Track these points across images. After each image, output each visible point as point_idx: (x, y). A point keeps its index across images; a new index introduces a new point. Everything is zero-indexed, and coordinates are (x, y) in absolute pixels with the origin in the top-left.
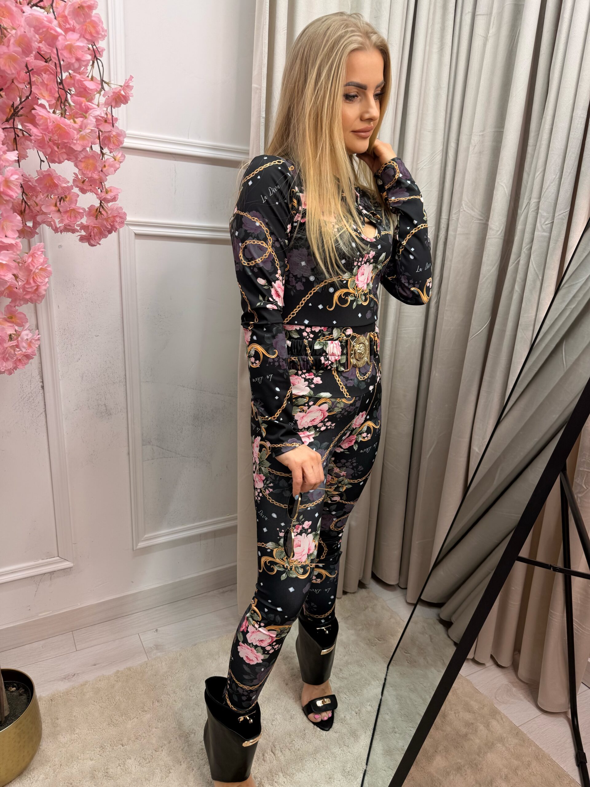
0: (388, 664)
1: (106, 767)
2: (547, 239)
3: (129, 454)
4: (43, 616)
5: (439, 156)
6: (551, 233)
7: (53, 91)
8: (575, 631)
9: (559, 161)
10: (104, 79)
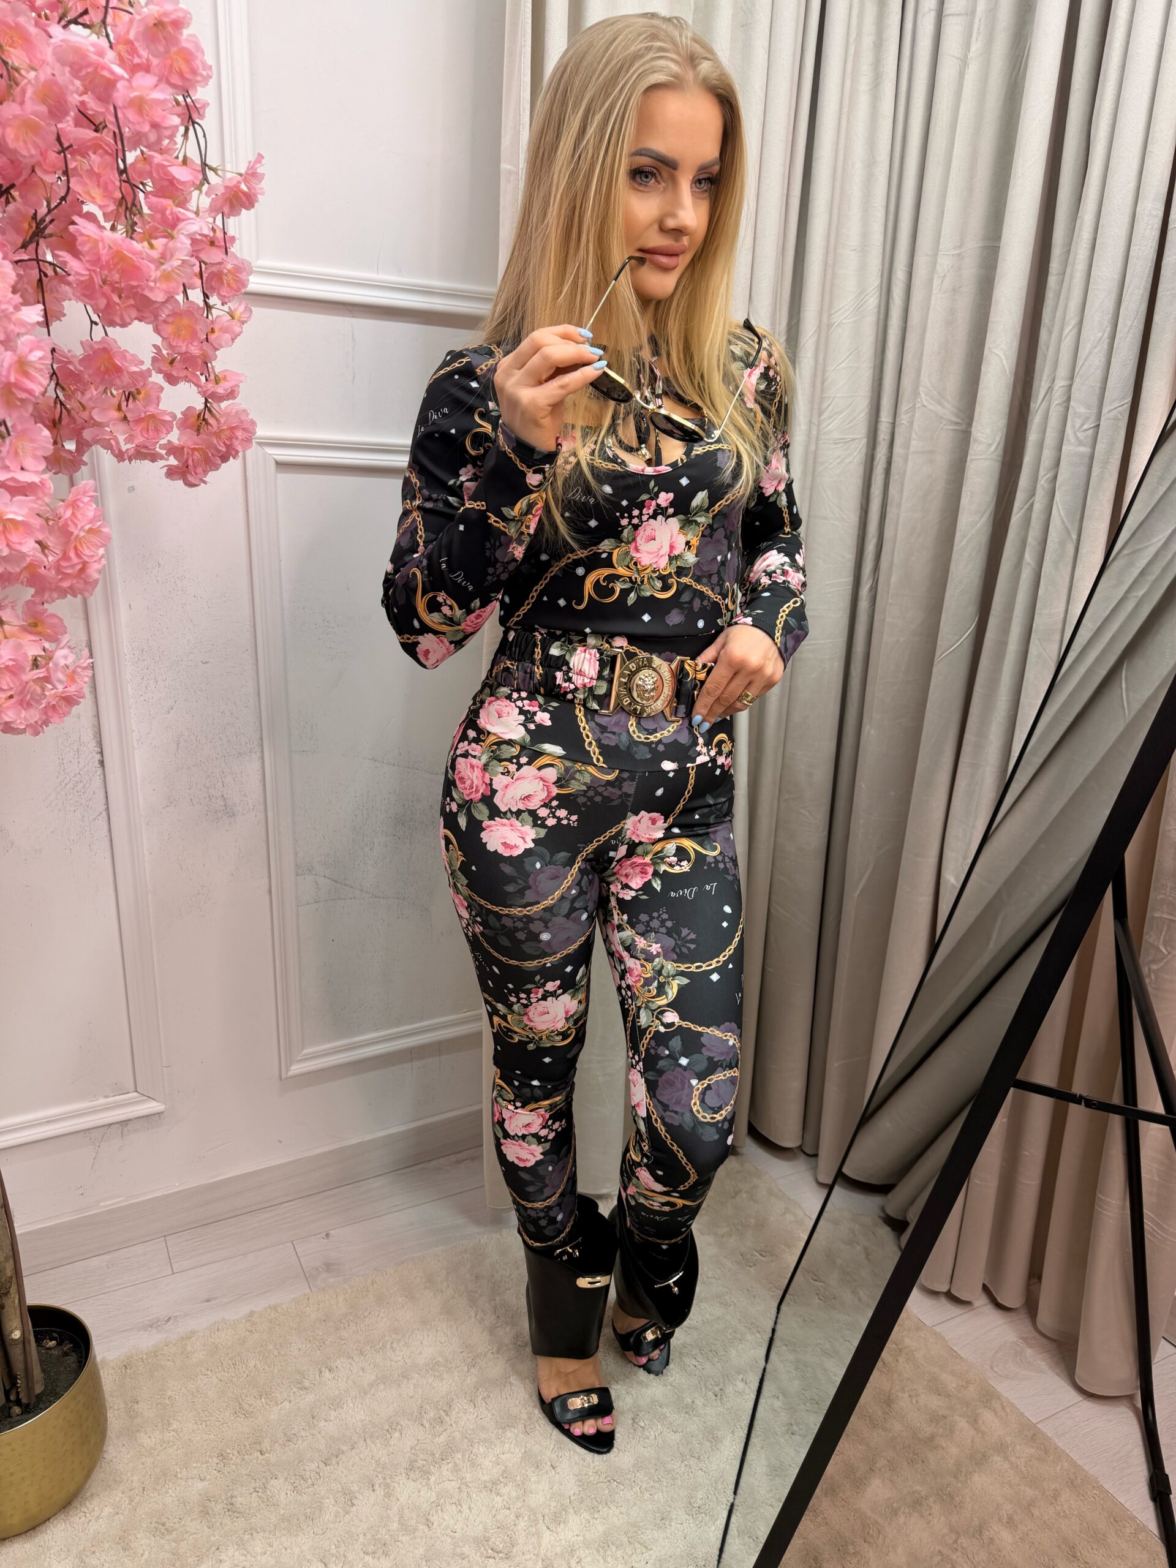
0: (778, 1301)
1: (229, 1495)
2: (1086, 460)
3: (270, 892)
4: (107, 1206)
5: (872, 299)
6: (1094, 447)
7: (110, 187)
8: (1147, 1236)
9: (1110, 304)
10: (207, 162)
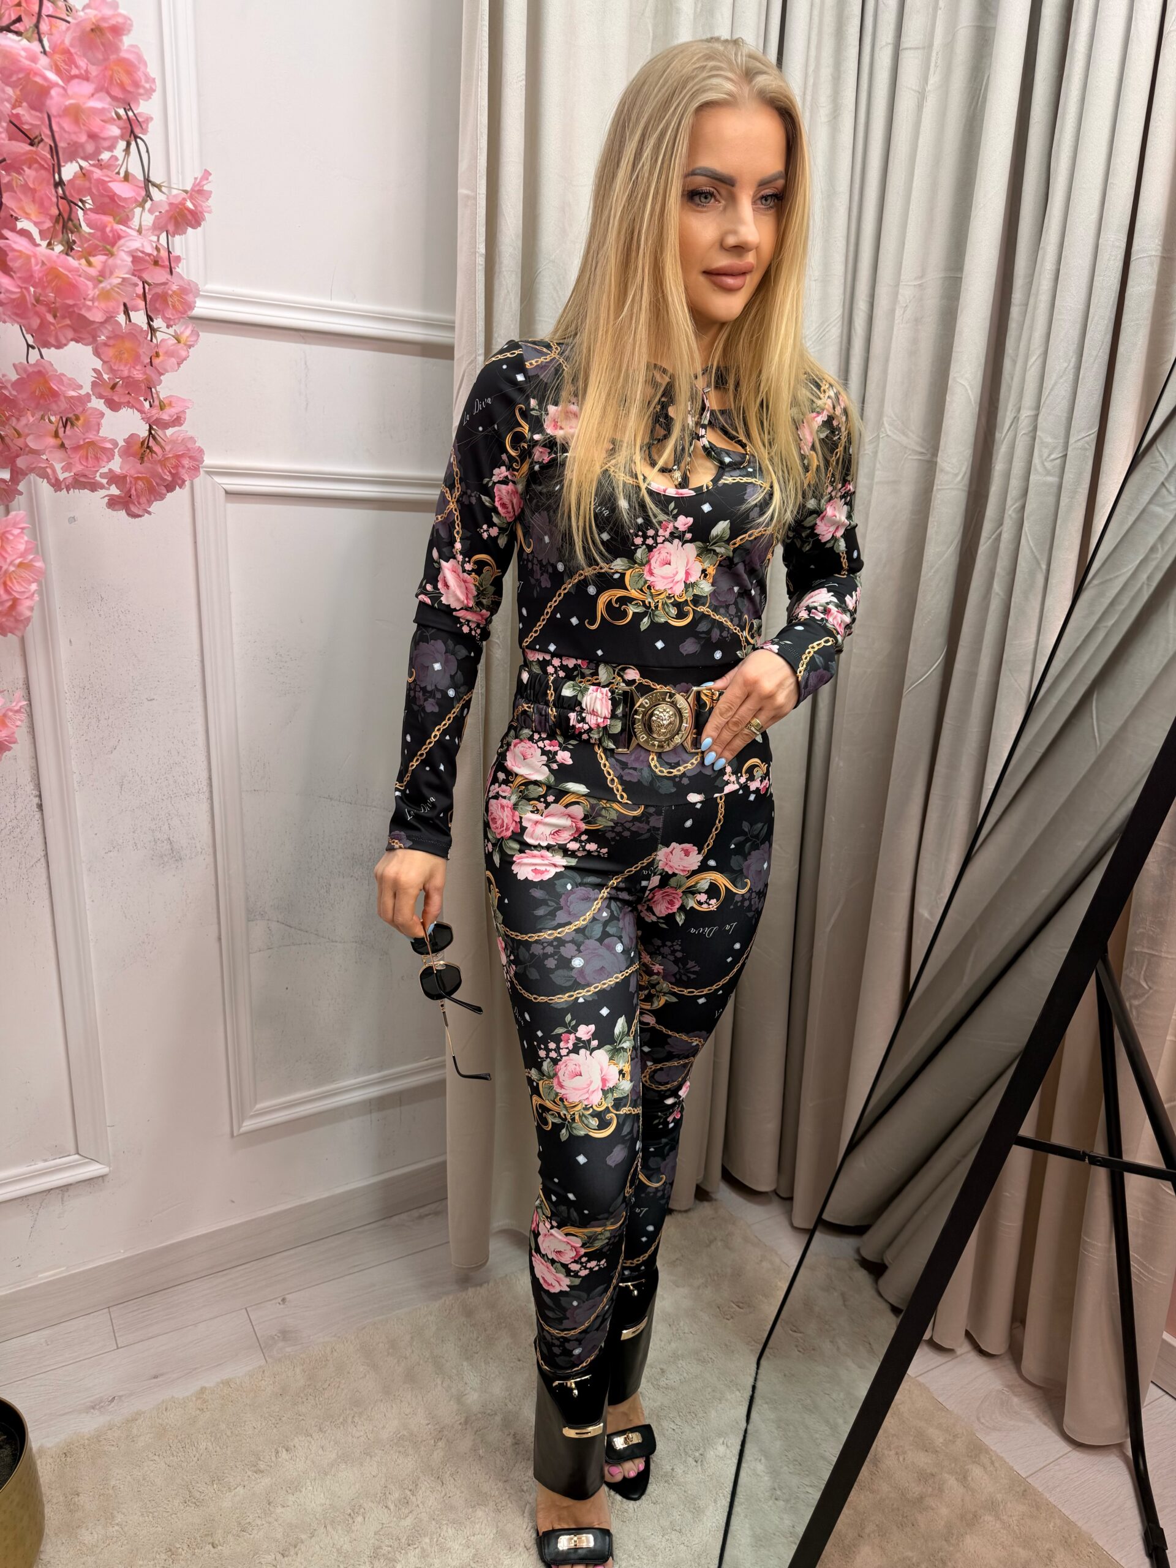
0: (757, 1355)
2: (1054, 490)
3: (220, 939)
4: (45, 1278)
5: (835, 328)
6: (1062, 477)
7: (46, 203)
8: (1134, 1278)
9: (1074, 333)
10: (152, 178)
